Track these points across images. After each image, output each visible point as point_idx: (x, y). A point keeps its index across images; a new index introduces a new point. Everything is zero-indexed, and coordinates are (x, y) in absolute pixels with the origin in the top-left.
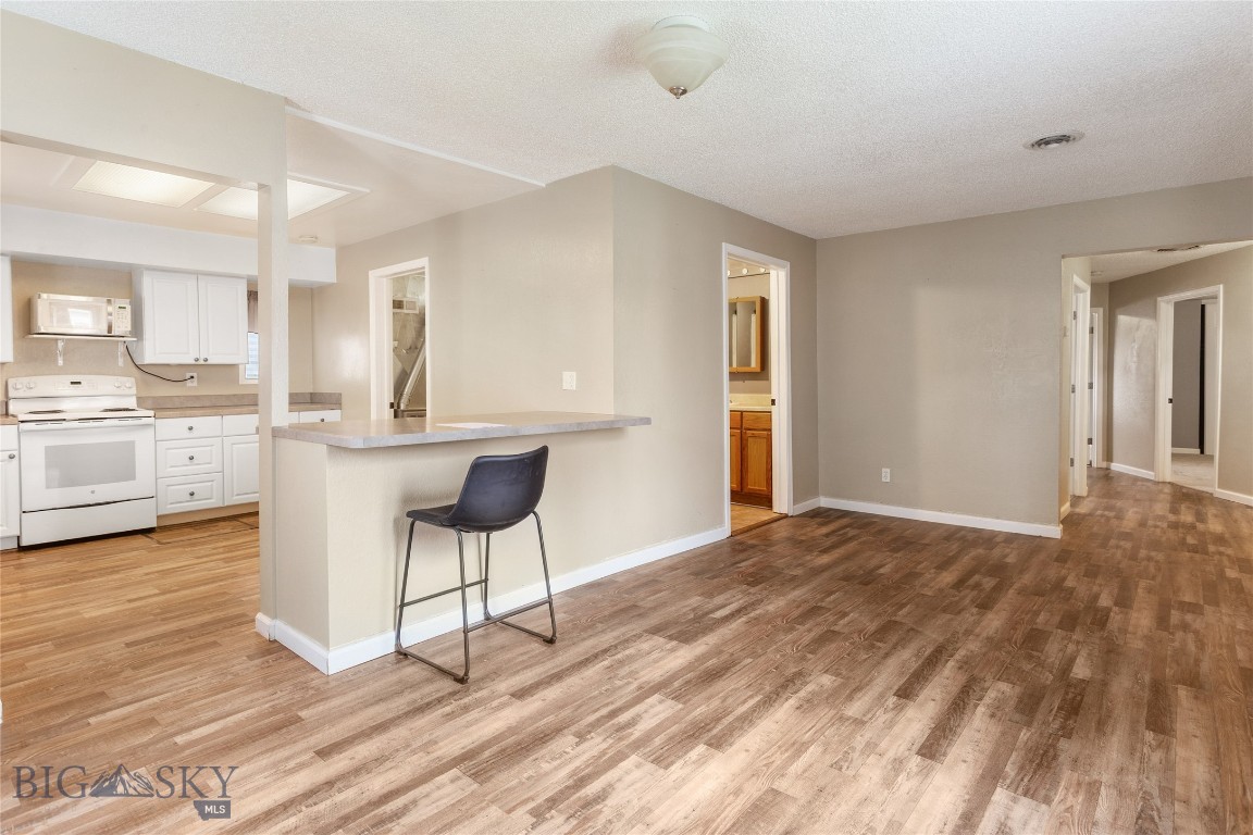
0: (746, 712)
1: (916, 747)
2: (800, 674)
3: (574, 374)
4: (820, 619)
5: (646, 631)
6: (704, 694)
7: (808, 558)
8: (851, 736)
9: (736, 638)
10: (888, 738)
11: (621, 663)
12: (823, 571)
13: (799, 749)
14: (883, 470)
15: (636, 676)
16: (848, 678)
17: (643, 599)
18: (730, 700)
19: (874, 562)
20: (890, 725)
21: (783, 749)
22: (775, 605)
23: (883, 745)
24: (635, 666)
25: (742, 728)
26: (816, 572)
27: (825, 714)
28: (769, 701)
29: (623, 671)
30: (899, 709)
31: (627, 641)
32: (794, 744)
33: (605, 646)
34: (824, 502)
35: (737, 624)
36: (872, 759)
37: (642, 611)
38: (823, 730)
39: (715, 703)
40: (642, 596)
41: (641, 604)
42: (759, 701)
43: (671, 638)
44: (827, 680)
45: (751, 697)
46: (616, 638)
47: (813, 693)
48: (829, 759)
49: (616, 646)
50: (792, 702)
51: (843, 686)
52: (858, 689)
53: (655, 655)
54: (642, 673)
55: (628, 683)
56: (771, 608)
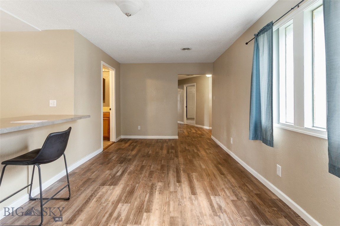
0: (148, 200)
1: (190, 193)
2: (153, 184)
3: (55, 101)
4: (146, 169)
5: (100, 185)
6: (133, 199)
7: (129, 153)
8: (176, 196)
9: (129, 180)
10: (184, 193)
11: (100, 198)
12: (136, 156)
13: (168, 204)
14: (139, 126)
15: (108, 200)
16: (164, 182)
17: (90, 176)
18: (142, 198)
19: (146, 151)
20: (182, 190)
21: (165, 205)
22: (131, 168)
23: (184, 195)
24: (106, 197)
25: (151, 204)
26: (135, 156)
27: (166, 193)
28: (152, 194)
29: (103, 200)
30: (180, 186)
31: (96, 190)
32: (166, 203)
33: (90, 194)
34: (122, 137)
35: (126, 176)
36: (185, 200)
37: (93, 180)
38: (170, 197)
39: (138, 200)
40: (89, 175)
41: (91, 177)
42: (149, 195)
43: (110, 185)
44: (160, 184)
45: (146, 195)
46: (92, 190)
47: (160, 188)
48: (177, 203)
49: (94, 193)
50: (157, 193)
51: (165, 184)
52: (168, 184)
53: (109, 192)
54: (110, 199)
55: (108, 204)
56: (131, 169)
